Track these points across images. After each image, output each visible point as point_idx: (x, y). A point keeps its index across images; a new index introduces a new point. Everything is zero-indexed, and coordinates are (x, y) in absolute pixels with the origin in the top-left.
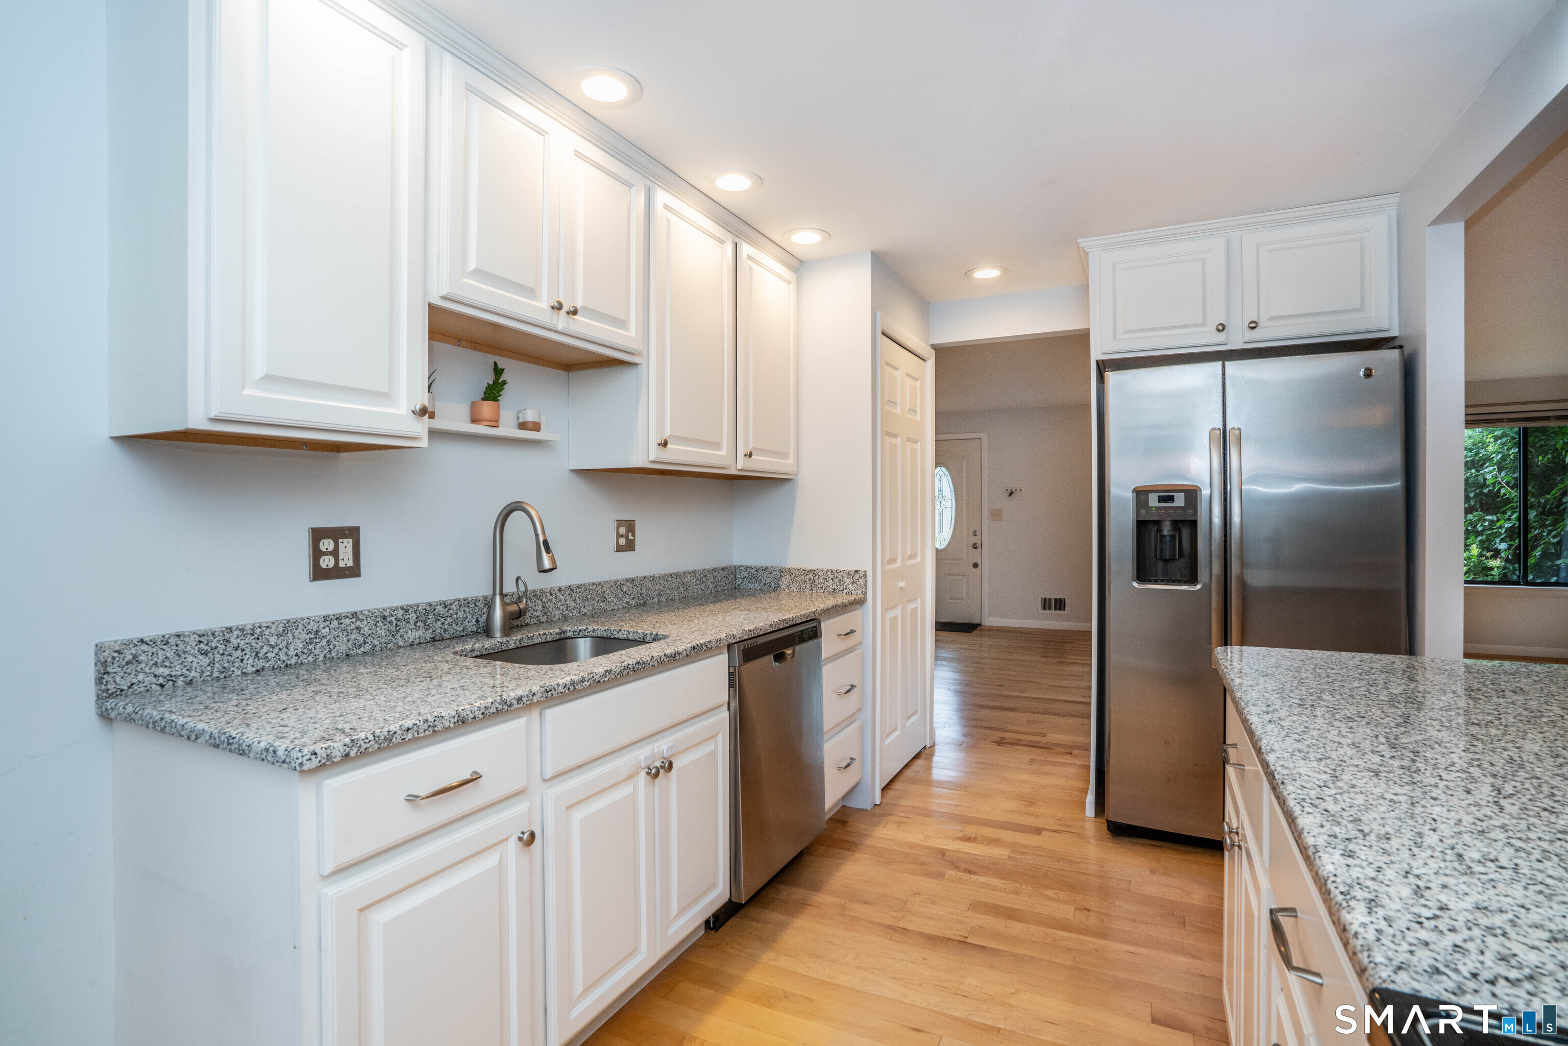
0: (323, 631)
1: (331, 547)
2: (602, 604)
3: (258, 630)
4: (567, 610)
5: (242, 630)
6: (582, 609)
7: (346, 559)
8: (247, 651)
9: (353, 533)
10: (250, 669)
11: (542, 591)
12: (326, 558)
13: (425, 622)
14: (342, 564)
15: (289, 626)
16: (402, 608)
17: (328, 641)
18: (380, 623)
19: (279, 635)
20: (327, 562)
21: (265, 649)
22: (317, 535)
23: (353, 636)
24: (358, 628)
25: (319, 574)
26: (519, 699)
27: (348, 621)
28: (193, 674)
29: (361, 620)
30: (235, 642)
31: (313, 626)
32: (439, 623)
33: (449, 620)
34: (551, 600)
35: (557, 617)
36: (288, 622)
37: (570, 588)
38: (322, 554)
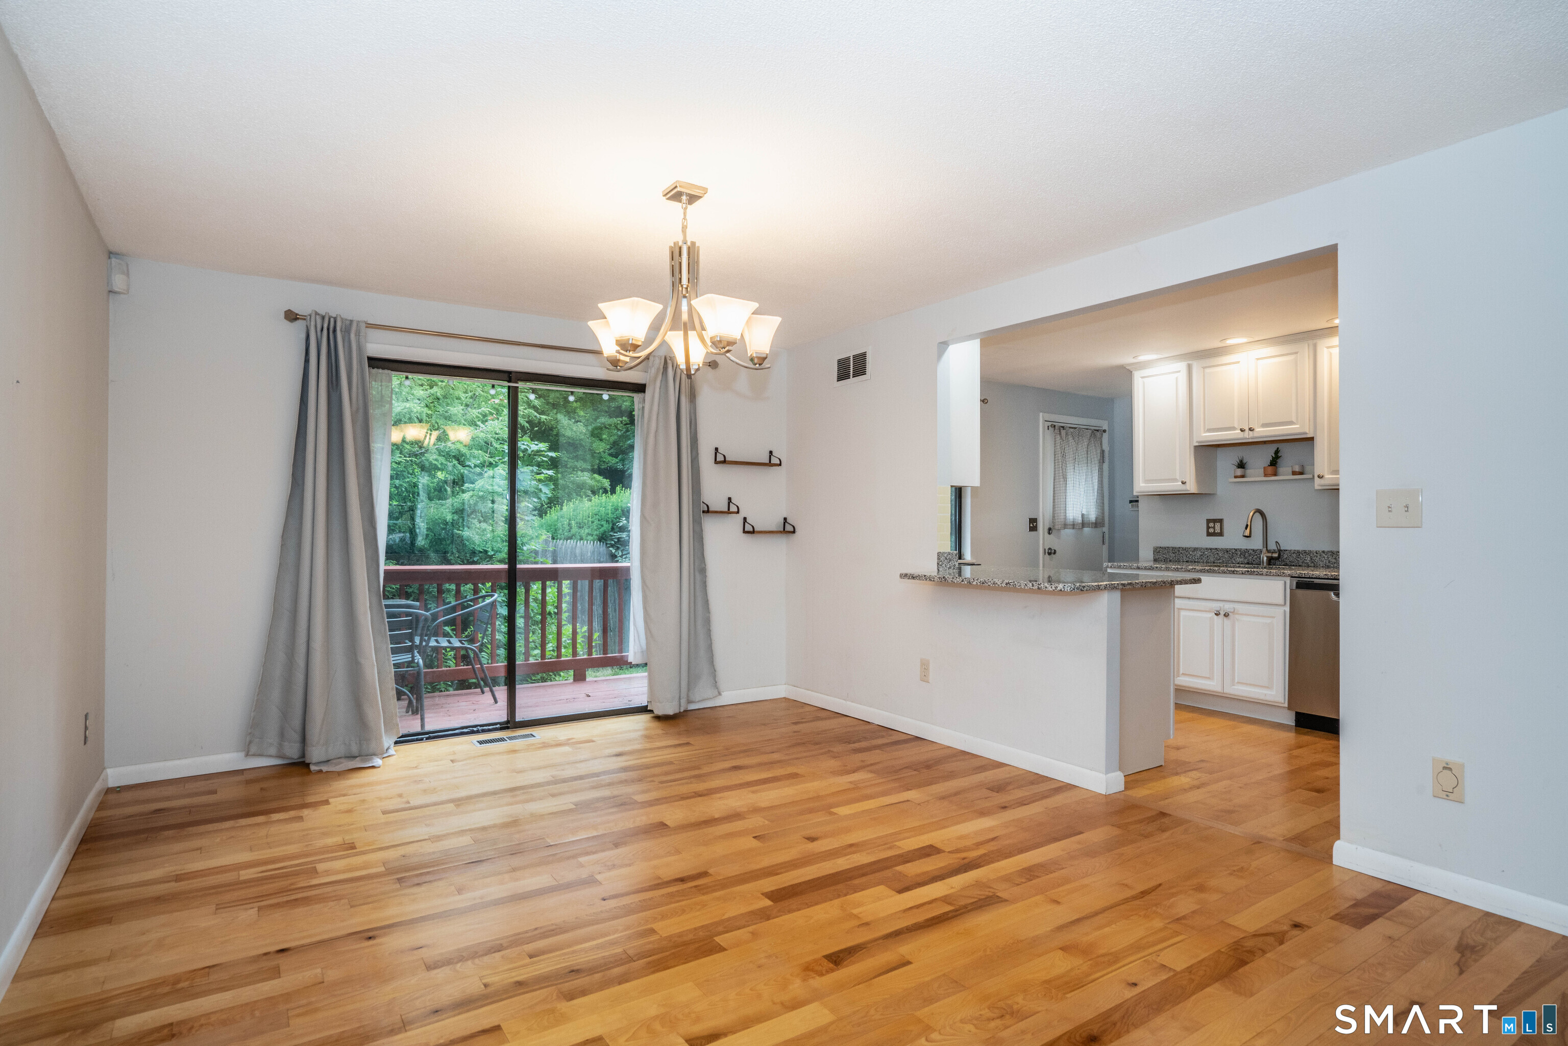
0: (1206, 552)
1: (1213, 526)
3: (1188, 549)
5: (1183, 548)
7: (1218, 530)
8: (1184, 555)
9: (1221, 521)
10: (1185, 560)
11: (1310, 552)
13: (1244, 556)
14: (1216, 531)
15: (1195, 549)
16: (1234, 549)
17: (1207, 556)
18: (1227, 552)
19: (1193, 552)
20: (1211, 530)
21: (1188, 554)
22: (1209, 521)
23: (1216, 556)
24: (1218, 554)
25: (1209, 534)
26: (1157, 567)
27: (1214, 550)
28: (1171, 558)
29: (1219, 551)
30: (1181, 551)
31: (1203, 550)
32: (1251, 558)
33: (1255, 557)
34: (1317, 557)
38: (1210, 528)
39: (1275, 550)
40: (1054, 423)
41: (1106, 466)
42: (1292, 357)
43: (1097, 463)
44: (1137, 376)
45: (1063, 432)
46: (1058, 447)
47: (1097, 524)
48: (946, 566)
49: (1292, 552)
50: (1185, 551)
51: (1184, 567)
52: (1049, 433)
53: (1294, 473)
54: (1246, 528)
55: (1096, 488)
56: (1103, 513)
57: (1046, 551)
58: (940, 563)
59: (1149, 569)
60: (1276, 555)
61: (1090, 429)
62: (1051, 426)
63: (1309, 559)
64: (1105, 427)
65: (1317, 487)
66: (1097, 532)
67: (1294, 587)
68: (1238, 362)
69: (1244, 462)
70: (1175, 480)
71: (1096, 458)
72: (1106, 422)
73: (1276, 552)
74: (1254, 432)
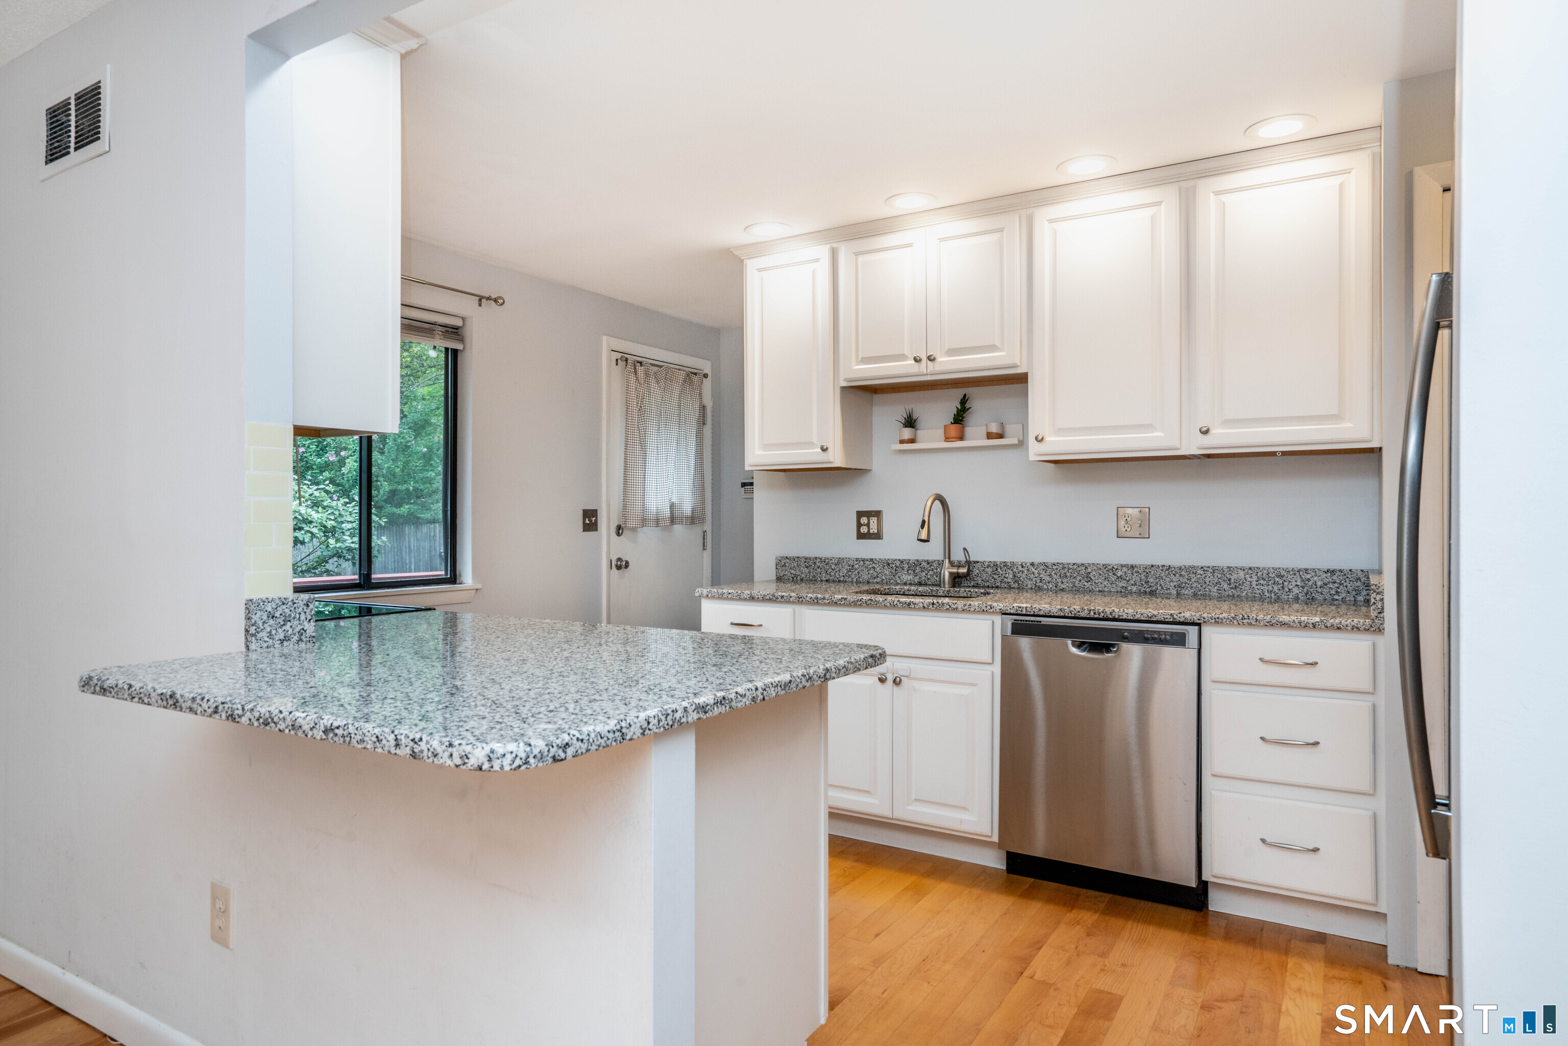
0: (856, 566)
1: (866, 522)
2: (1086, 584)
3: (827, 560)
4: (1041, 582)
5: (821, 559)
6: (1060, 584)
7: (874, 529)
8: (823, 570)
9: (878, 514)
10: (824, 579)
11: (1013, 564)
12: (864, 527)
13: (914, 571)
14: (871, 531)
15: (840, 561)
16: (899, 560)
17: (858, 572)
18: (886, 567)
19: (836, 565)
20: (864, 530)
21: (830, 570)
22: (860, 514)
23: (871, 572)
24: (874, 568)
25: (860, 536)
27: (868, 563)
28: (803, 576)
29: (875, 564)
30: (818, 564)
31: (851, 562)
32: (924, 574)
33: (931, 572)
34: (1023, 572)
35: (1029, 586)
36: (840, 558)
37: (1045, 565)
38: (862, 525)
39: (959, 562)
40: (626, 355)
41: (708, 430)
42: (994, 237)
43: (694, 424)
44: (751, 266)
45: (640, 369)
46: (633, 394)
47: (694, 519)
48: (270, 635)
49: (986, 564)
50: (823, 564)
51: (827, 596)
52: (617, 371)
53: (990, 436)
54: (922, 526)
55: (692, 463)
56: (703, 502)
57: (614, 563)
58: (252, 630)
59: (770, 600)
60: (963, 570)
61: (684, 371)
62: (621, 359)
63: (1011, 576)
64: (707, 370)
65: (1032, 457)
66: (697, 531)
67: (1009, 633)
68: (909, 245)
69: (915, 417)
70: (810, 444)
71: (694, 415)
72: (709, 363)
73: (963, 566)
74: (936, 363)
